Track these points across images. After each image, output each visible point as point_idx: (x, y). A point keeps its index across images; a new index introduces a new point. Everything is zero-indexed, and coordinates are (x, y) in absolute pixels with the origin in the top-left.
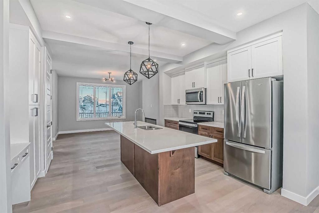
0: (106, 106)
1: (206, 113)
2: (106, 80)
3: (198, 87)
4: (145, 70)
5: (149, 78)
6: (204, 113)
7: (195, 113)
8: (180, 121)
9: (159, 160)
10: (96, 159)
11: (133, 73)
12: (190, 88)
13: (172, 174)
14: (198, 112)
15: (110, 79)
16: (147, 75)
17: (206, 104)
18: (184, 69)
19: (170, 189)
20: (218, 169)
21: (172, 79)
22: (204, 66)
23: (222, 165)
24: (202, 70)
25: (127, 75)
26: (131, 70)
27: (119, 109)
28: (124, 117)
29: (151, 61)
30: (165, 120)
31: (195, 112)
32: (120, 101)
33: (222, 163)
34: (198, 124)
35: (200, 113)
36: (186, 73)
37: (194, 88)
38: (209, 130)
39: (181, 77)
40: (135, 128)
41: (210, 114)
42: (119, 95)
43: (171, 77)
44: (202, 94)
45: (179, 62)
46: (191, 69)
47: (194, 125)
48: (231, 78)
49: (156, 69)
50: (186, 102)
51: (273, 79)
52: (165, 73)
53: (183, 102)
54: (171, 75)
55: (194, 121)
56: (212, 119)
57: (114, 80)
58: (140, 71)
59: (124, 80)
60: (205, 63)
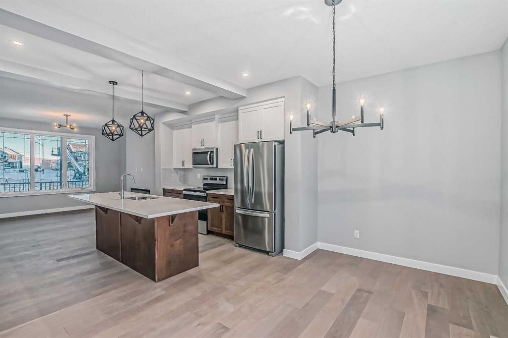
0: (43, 170)
1: (218, 178)
2: (60, 126)
3: (207, 146)
4: (137, 126)
5: (142, 135)
6: (216, 179)
7: (204, 179)
8: (184, 190)
9: (156, 229)
10: (53, 251)
11: (117, 126)
12: (198, 147)
13: (172, 246)
14: (209, 178)
15: (68, 126)
16: (140, 132)
17: (217, 167)
18: (191, 120)
19: (169, 263)
20: (229, 243)
21: (175, 132)
22: (215, 120)
23: (231, 238)
24: (212, 124)
25: (108, 127)
26: (113, 121)
27: (75, 175)
28: (92, 188)
29: (145, 115)
30: (164, 190)
31: (205, 177)
32: (76, 160)
33: (232, 235)
34: (207, 192)
35: (211, 179)
36: (193, 126)
37: (203, 147)
38: (219, 199)
39: (185, 131)
40: (121, 199)
41: (222, 180)
42: (73, 150)
43: (173, 130)
44: (213, 156)
45: (183, 112)
46: (199, 122)
47: (202, 194)
48: (243, 139)
49: (152, 125)
50: (193, 164)
51: (276, 143)
52: (163, 123)
53: (189, 165)
54: (172, 126)
55: (204, 189)
56: (225, 186)
57: (76, 127)
58: (130, 127)
59: (103, 134)
60: (217, 117)
